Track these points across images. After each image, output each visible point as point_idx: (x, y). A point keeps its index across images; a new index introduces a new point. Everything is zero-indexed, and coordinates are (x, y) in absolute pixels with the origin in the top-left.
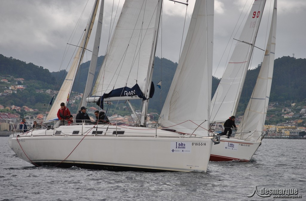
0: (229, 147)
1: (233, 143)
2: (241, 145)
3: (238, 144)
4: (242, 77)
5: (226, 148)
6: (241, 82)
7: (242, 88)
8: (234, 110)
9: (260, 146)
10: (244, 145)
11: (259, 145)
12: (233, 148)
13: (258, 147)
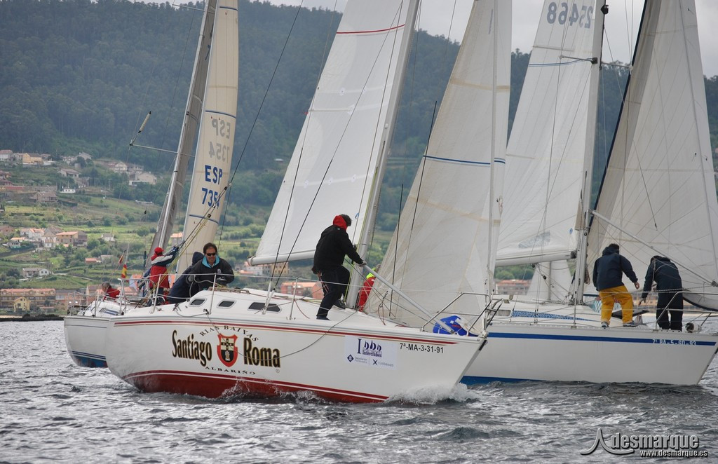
0: (361, 356)
1: (377, 342)
2: (410, 347)
3: (397, 343)
4: (390, 85)
5: (350, 358)
6: (386, 103)
7: (389, 125)
8: (365, 209)
9: (480, 349)
10: (419, 346)
11: (479, 345)
12: (376, 358)
13: (476, 355)
